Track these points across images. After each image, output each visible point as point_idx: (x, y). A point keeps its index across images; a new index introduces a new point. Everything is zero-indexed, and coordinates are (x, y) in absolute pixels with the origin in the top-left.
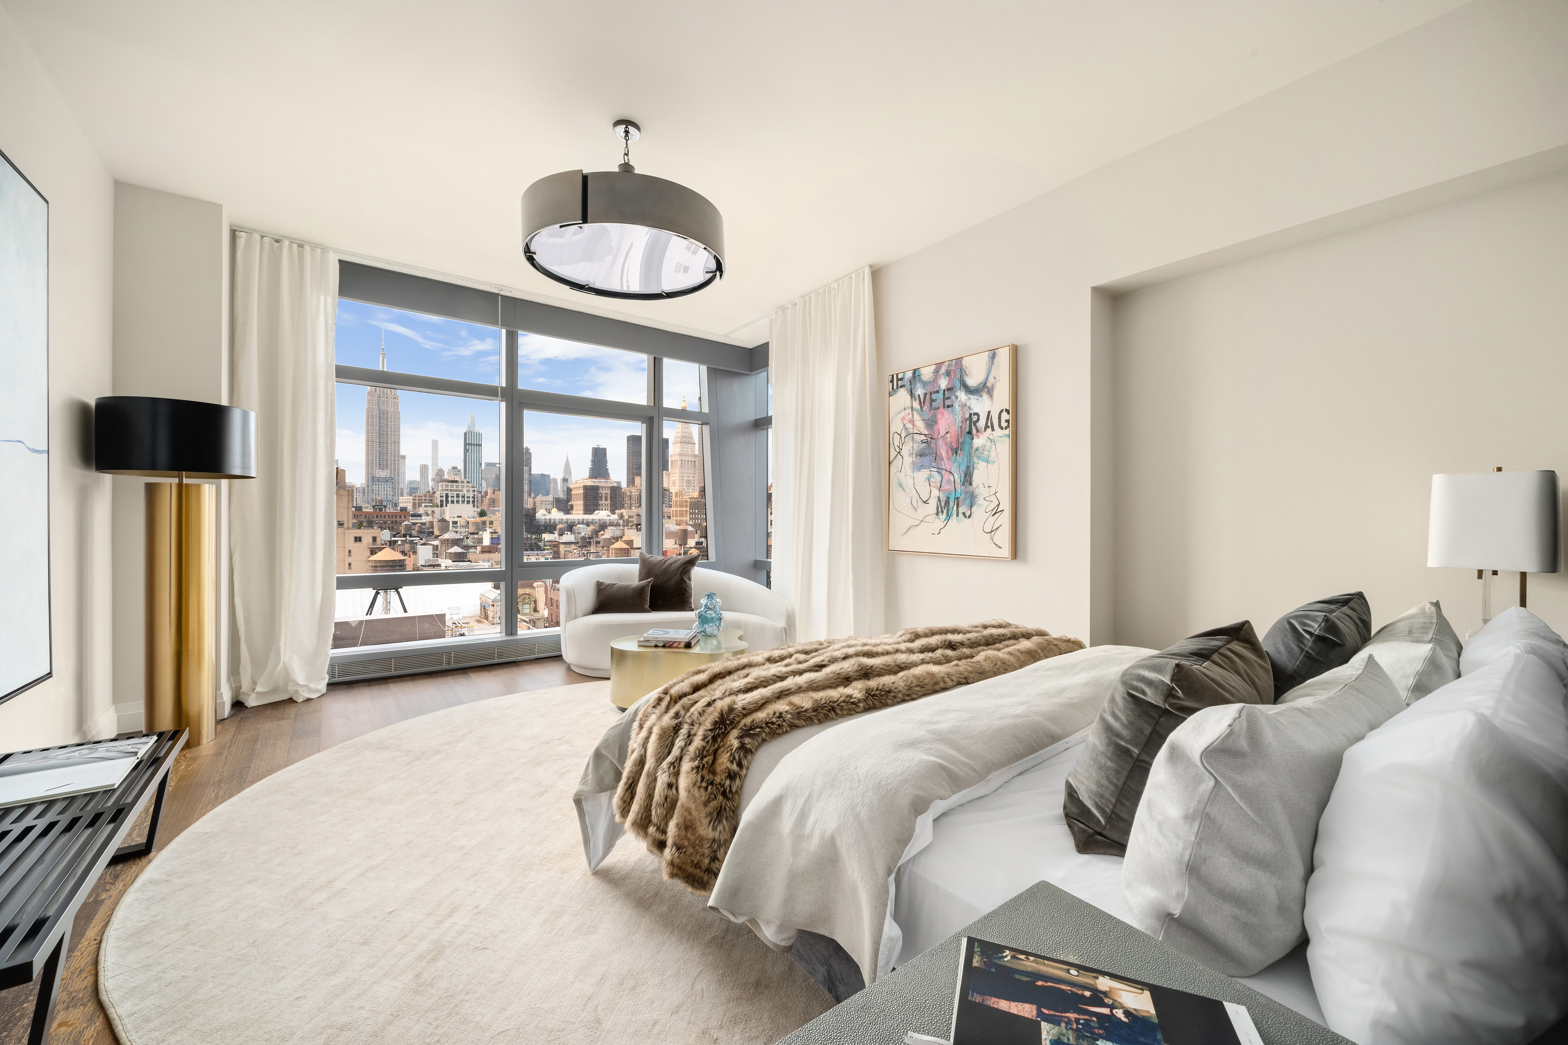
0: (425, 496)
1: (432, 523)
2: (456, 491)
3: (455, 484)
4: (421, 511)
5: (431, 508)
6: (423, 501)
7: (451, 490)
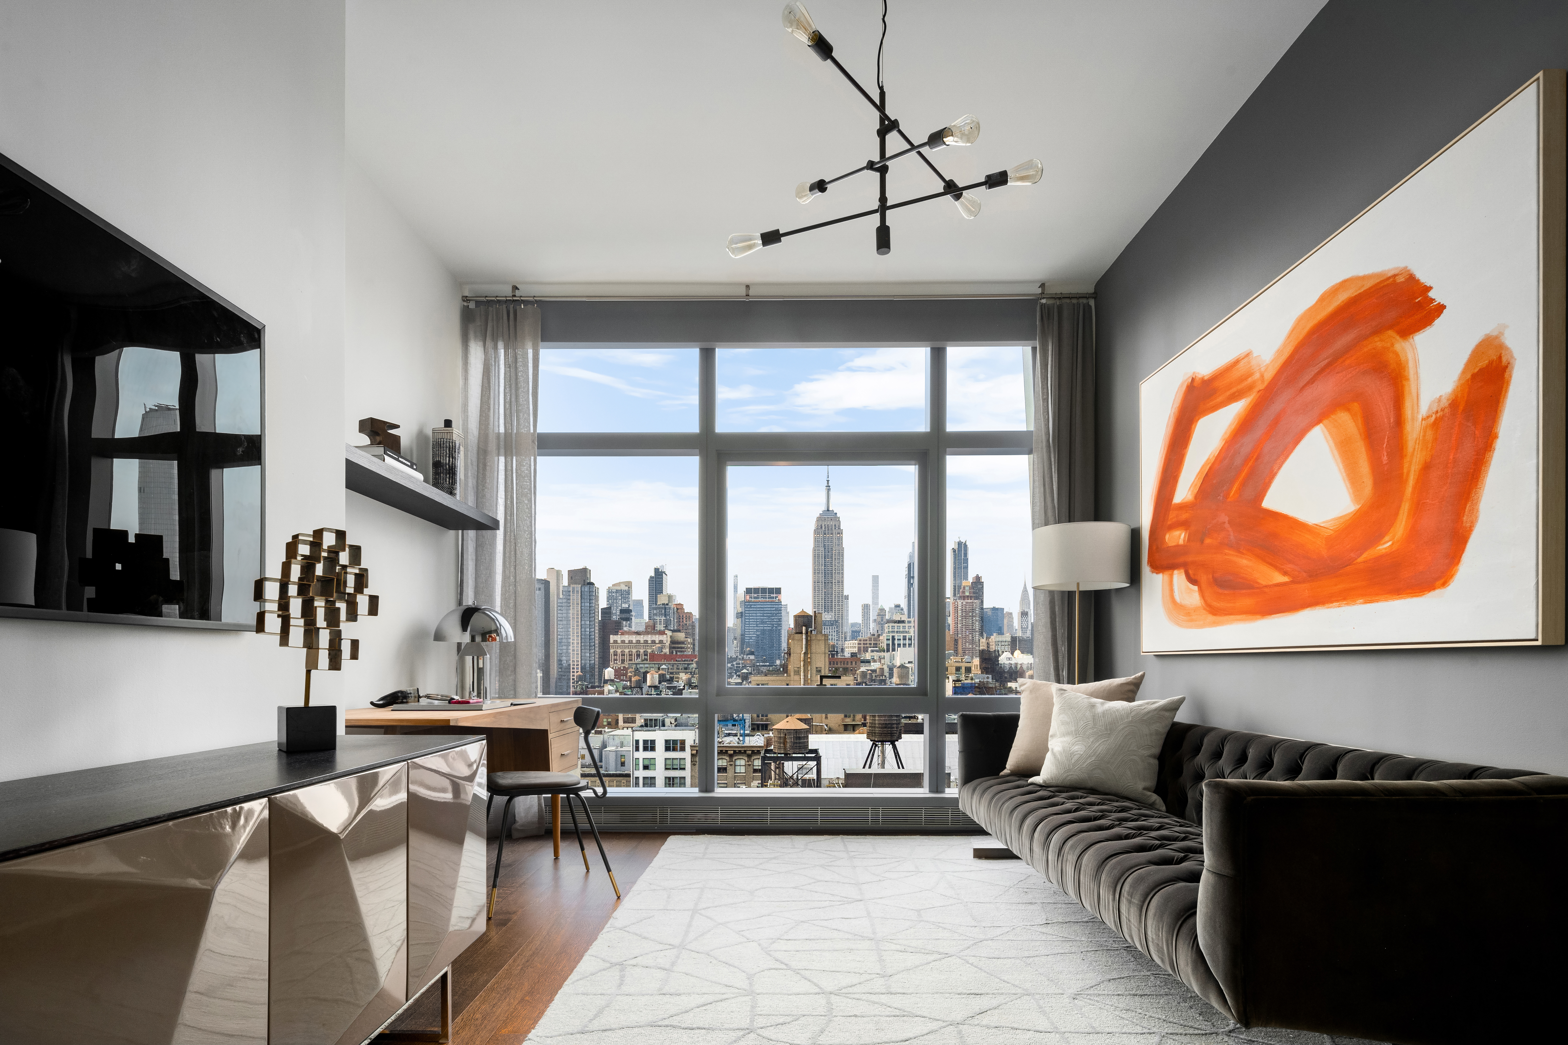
0: (870, 639)
1: (882, 670)
2: (903, 632)
3: (901, 625)
4: (868, 656)
5: (878, 653)
6: (868, 645)
7: (897, 632)
